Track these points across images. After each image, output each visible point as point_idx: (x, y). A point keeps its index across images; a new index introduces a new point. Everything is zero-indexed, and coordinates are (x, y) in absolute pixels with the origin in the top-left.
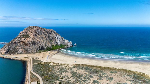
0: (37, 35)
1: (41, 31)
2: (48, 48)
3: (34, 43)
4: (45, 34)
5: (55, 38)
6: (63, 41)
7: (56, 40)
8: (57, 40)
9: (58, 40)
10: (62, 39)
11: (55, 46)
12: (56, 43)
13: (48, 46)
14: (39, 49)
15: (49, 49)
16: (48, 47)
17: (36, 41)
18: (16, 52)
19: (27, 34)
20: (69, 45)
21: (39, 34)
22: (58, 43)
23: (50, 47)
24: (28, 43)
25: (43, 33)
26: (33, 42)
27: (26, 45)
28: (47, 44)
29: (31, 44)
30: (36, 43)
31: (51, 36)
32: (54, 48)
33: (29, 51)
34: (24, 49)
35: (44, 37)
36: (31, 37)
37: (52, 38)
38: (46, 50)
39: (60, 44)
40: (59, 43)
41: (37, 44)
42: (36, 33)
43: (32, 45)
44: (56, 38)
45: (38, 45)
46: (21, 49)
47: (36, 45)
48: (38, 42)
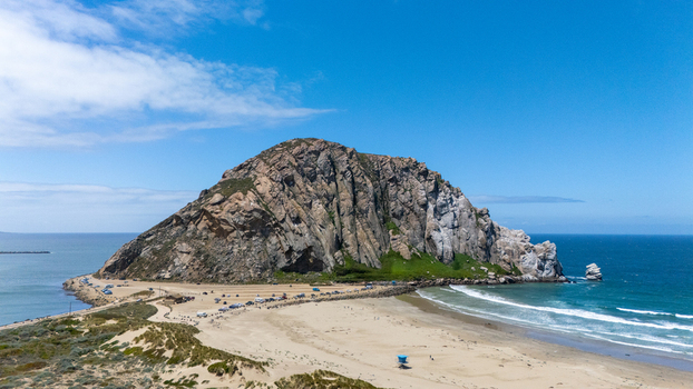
0: (299, 181)
1: (333, 163)
2: (348, 266)
3: (261, 224)
4: (353, 182)
5: (417, 208)
6: (481, 235)
7: (428, 224)
8: (431, 220)
9: (442, 222)
10: (471, 222)
11: (407, 257)
12: (420, 246)
13: (352, 249)
14: (283, 263)
15: (353, 273)
16: (348, 257)
17: (280, 213)
18: (157, 270)
19: (251, 176)
20: (526, 264)
21: (313, 179)
22: (434, 246)
23: (364, 261)
24: (227, 222)
25: (343, 174)
26: (255, 214)
27: (222, 234)
28: (349, 240)
29: (243, 228)
30: (276, 225)
31: (396, 196)
32: (397, 269)
33: (218, 270)
34: (198, 253)
35: (346, 194)
36: (260, 189)
37: (402, 212)
38: (330, 278)
39: (448, 247)
40: (440, 246)
41: (283, 231)
42: (298, 168)
43: (250, 236)
44: (425, 206)
45: (282, 238)
46: (189, 253)
47: (274, 239)
48: (288, 219)
